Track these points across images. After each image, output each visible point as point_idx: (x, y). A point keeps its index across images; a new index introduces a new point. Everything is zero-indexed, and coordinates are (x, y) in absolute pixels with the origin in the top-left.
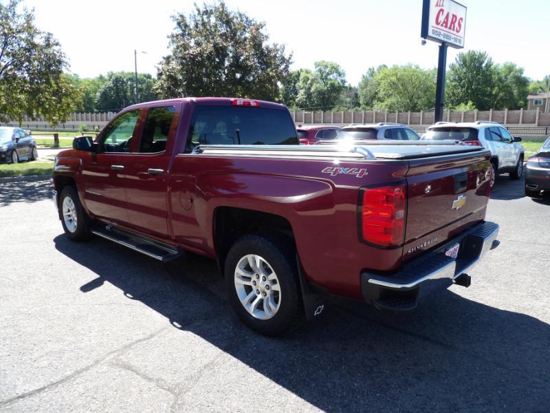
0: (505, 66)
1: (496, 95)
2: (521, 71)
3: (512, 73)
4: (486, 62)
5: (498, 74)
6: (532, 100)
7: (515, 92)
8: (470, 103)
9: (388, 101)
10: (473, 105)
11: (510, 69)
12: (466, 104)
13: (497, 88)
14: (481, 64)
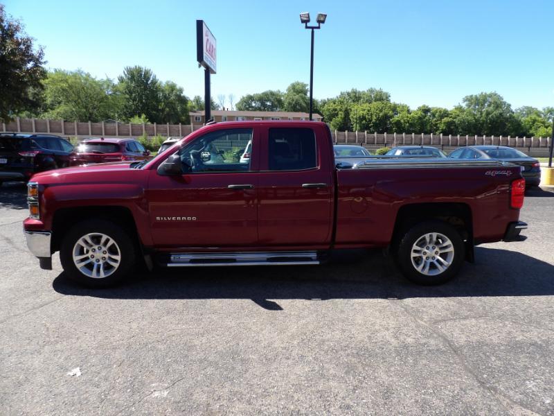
0: (168, 85)
1: (163, 110)
2: (181, 91)
3: (174, 91)
4: (151, 79)
5: (162, 91)
6: (193, 116)
7: (179, 109)
8: (143, 116)
9: (62, 109)
10: (146, 118)
11: (172, 87)
12: (140, 116)
13: (163, 103)
14: (147, 81)
